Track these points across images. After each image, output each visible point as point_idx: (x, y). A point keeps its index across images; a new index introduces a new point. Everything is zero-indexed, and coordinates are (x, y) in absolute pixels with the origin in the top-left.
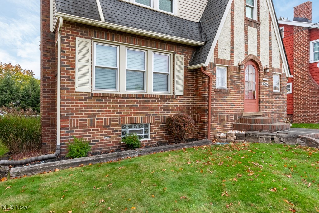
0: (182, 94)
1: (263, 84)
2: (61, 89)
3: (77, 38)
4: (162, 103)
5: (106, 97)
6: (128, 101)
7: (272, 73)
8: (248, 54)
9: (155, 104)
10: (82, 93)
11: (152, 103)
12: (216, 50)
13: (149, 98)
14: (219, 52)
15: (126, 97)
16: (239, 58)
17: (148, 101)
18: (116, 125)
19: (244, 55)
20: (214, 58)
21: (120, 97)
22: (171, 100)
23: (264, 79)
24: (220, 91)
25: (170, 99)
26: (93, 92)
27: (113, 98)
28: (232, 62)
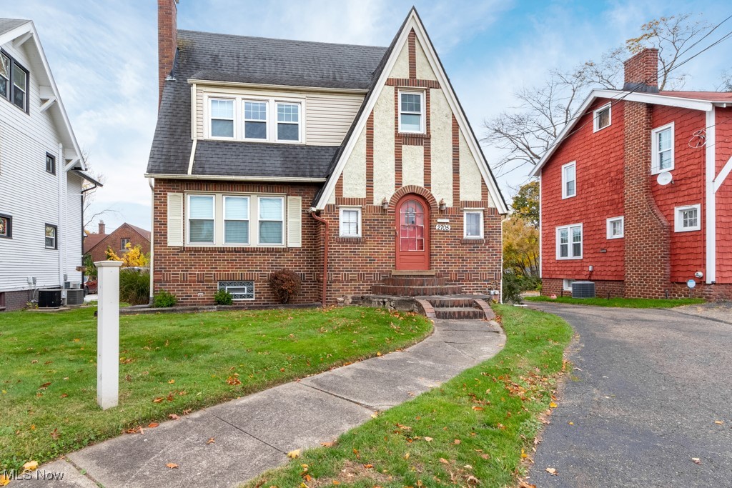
0: (299, 245)
1: (437, 228)
2: (154, 244)
3: (168, 193)
4: (271, 258)
5: (199, 251)
6: (225, 255)
7: (461, 209)
8: (404, 185)
9: (260, 258)
10: (174, 248)
11: (255, 257)
12: (339, 187)
13: (251, 252)
14: (344, 189)
15: (223, 250)
16: (384, 192)
17: (250, 255)
18: (211, 281)
19: (394, 189)
20: (336, 199)
21: (215, 251)
22: (282, 253)
23: (439, 220)
24: (347, 241)
25: (280, 252)
26: (186, 246)
27: (207, 251)
28: (369, 199)
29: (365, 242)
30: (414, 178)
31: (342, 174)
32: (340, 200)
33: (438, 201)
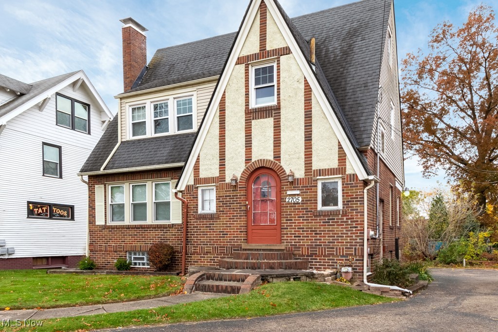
0: (180, 222)
1: (287, 200)
2: (89, 223)
3: (96, 186)
4: (160, 233)
5: (114, 228)
6: (130, 231)
7: (313, 178)
8: (253, 160)
9: (152, 234)
10: (100, 226)
11: (150, 233)
12: (196, 169)
13: (147, 228)
14: (200, 170)
15: (128, 227)
16: (236, 169)
18: (121, 252)
19: (244, 164)
20: (194, 179)
21: (124, 228)
22: (168, 229)
23: (289, 193)
24: (204, 217)
26: (107, 224)
27: (119, 228)
28: (222, 178)
29: (218, 218)
30: (263, 152)
31: (199, 156)
32: (198, 180)
33: (288, 172)
